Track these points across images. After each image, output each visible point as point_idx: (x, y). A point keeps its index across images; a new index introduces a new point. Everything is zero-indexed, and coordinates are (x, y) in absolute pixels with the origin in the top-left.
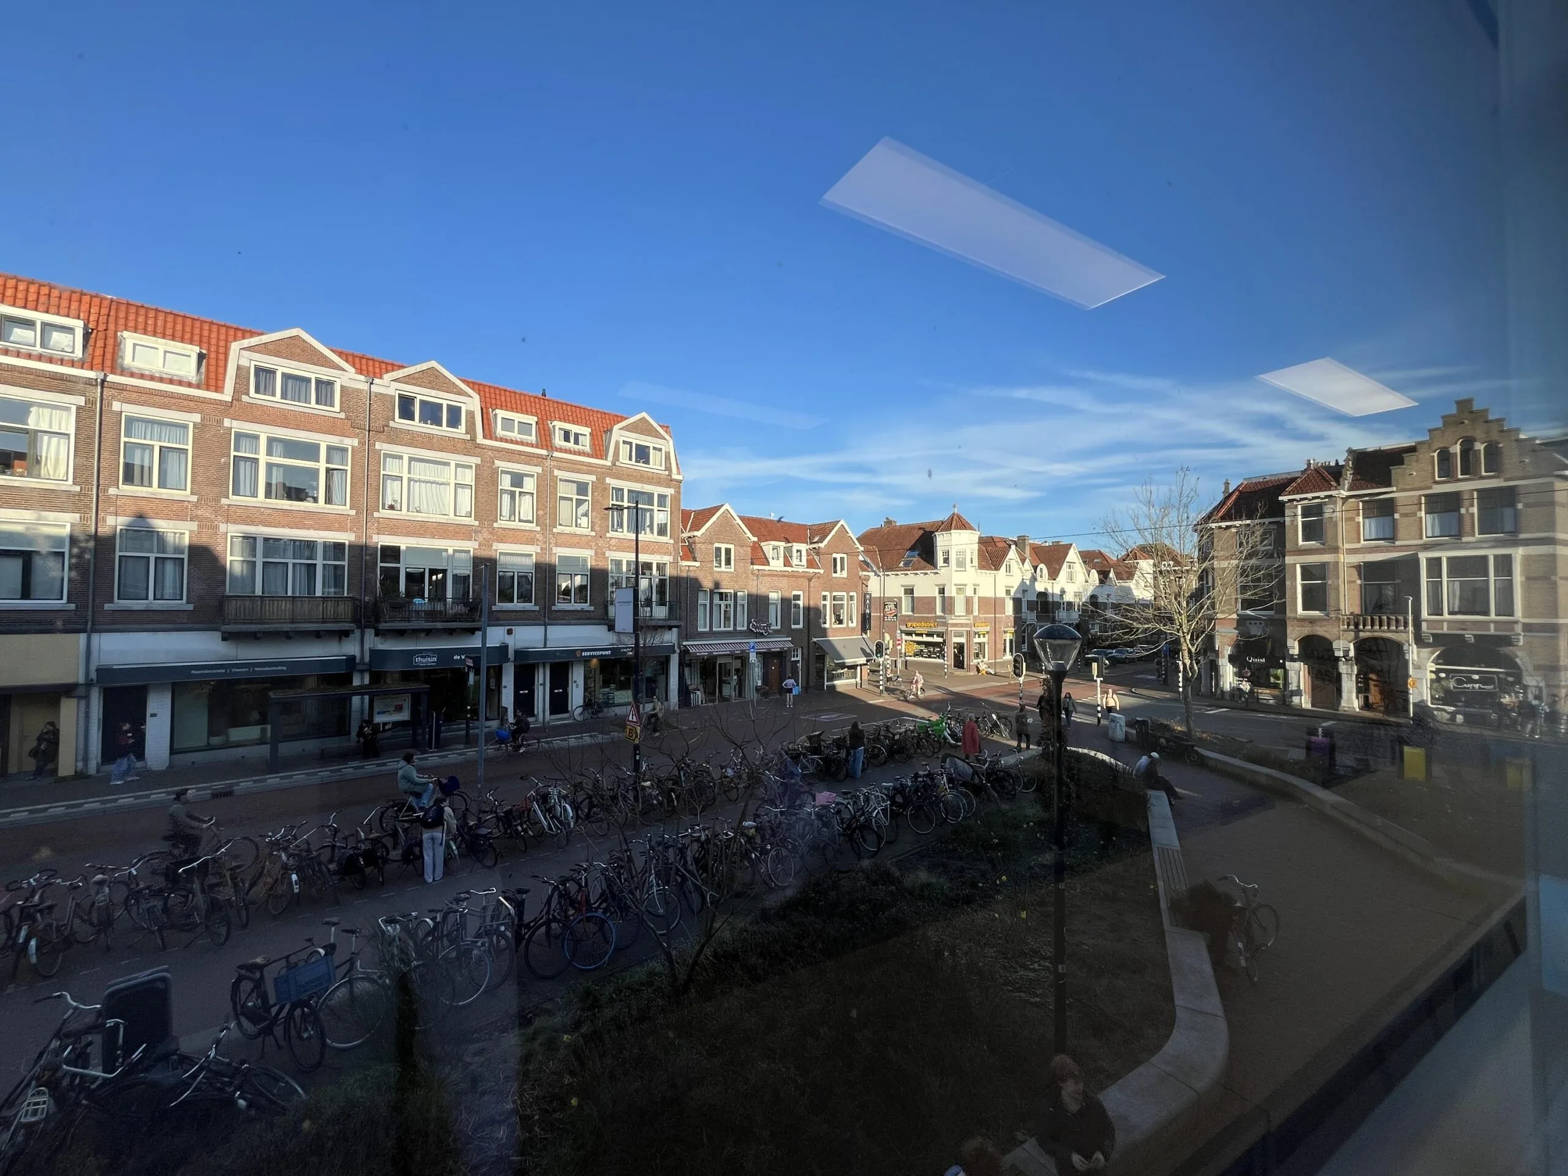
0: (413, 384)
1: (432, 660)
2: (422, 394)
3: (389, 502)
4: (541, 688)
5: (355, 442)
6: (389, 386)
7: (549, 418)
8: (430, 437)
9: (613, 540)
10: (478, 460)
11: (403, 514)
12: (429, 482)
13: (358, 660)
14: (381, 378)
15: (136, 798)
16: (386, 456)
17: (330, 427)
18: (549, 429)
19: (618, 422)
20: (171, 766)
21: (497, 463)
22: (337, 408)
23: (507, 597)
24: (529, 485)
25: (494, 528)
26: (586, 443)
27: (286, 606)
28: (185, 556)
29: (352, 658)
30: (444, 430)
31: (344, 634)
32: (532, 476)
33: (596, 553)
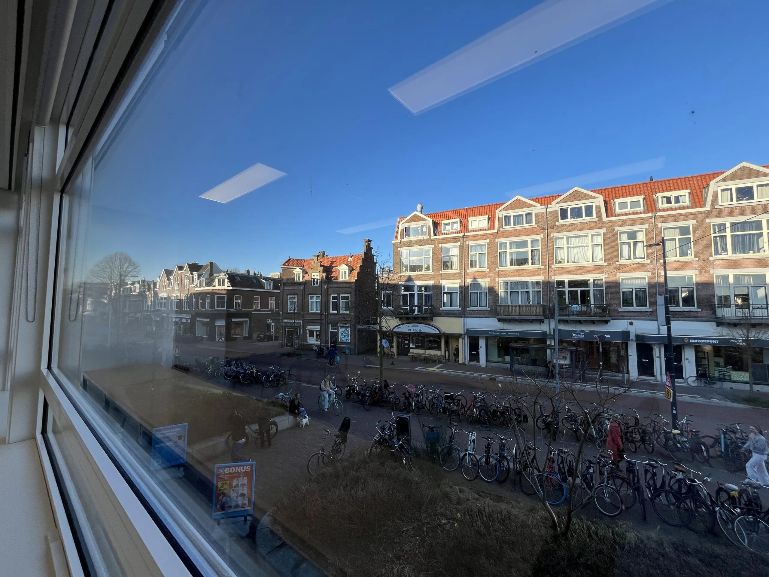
0: (567, 202)
1: (581, 336)
2: (570, 205)
3: (559, 259)
4: (658, 360)
5: (542, 236)
6: (555, 206)
7: (654, 193)
8: (577, 224)
9: (717, 262)
10: (604, 230)
11: (566, 264)
12: (578, 247)
13: (548, 333)
14: (550, 204)
15: (463, 373)
16: (556, 239)
17: (532, 232)
18: (654, 200)
19: (714, 178)
20: (486, 366)
21: (616, 229)
22: (534, 223)
23: (627, 302)
24: (641, 236)
25: (617, 265)
26: (686, 200)
27: (517, 309)
28: (487, 291)
29: (544, 333)
30: (585, 219)
31: (541, 321)
32: (642, 231)
33: (700, 272)
